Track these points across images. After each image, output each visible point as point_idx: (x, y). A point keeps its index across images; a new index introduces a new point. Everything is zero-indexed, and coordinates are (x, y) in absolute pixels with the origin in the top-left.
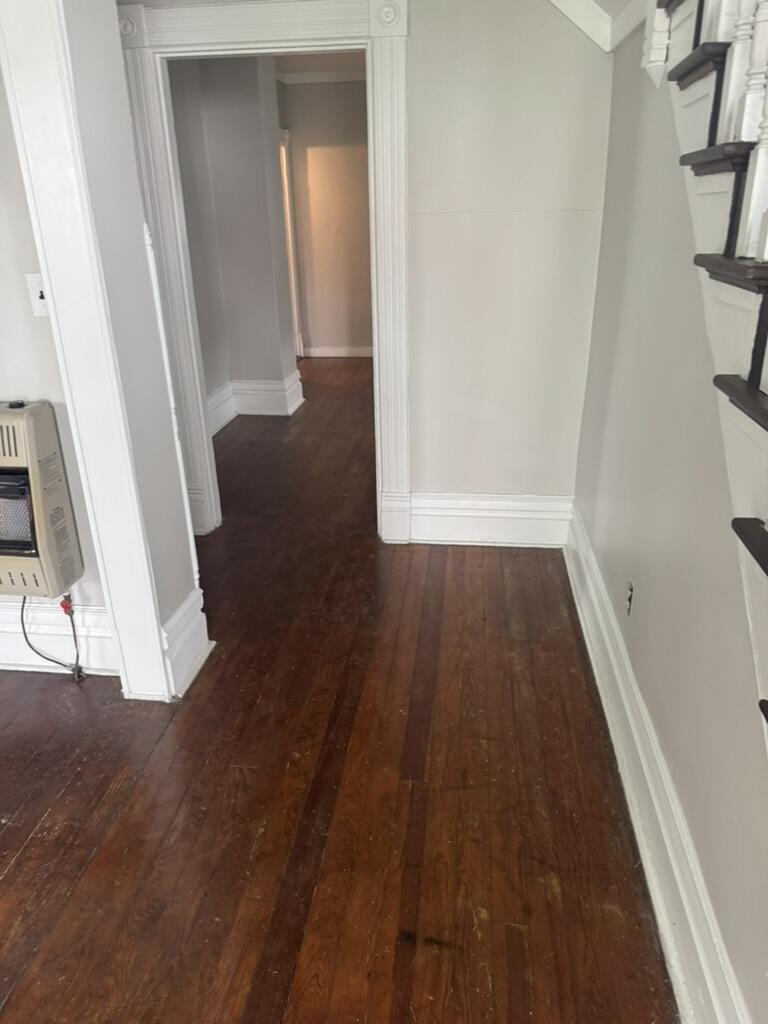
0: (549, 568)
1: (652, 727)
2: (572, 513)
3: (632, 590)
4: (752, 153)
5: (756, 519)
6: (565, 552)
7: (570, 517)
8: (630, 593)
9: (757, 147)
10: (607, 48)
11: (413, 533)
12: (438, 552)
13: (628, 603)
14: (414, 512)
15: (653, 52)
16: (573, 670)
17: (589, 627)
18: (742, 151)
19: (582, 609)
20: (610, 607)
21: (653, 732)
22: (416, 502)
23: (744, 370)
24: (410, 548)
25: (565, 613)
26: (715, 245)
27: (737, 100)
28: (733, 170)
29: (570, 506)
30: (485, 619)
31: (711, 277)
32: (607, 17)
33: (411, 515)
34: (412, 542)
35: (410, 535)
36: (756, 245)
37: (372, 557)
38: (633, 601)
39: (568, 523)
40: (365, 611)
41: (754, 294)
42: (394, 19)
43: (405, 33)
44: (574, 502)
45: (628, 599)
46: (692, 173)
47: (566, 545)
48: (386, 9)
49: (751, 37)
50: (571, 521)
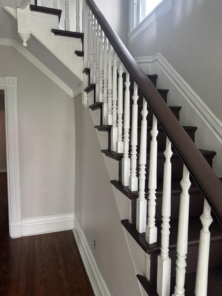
0: (69, 237)
1: (106, 286)
2: (74, 218)
3: (95, 242)
4: (111, 128)
5: (126, 220)
6: (73, 230)
7: (74, 219)
8: (94, 243)
9: (113, 127)
10: (72, 97)
11: (22, 233)
12: (32, 238)
13: (94, 246)
14: (22, 226)
15: (84, 101)
16: (80, 271)
17: (83, 255)
18: (109, 127)
19: (80, 249)
20: (89, 247)
21: (107, 288)
22: (23, 222)
23: (117, 179)
24: (22, 239)
25: (75, 252)
26: (106, 148)
27: (106, 116)
28: (107, 131)
29: (73, 216)
30: (50, 260)
31: (106, 155)
32: (72, 90)
33: (22, 227)
34: (22, 236)
35: (22, 234)
36: (116, 149)
37: (8, 245)
38: (95, 245)
39: (73, 221)
40: (6, 267)
41: (117, 161)
42: (13, 84)
43: (17, 87)
44: (74, 214)
45: (94, 245)
46: (98, 130)
47: (73, 228)
48: (11, 81)
49: (107, 102)
50: (74, 220)
